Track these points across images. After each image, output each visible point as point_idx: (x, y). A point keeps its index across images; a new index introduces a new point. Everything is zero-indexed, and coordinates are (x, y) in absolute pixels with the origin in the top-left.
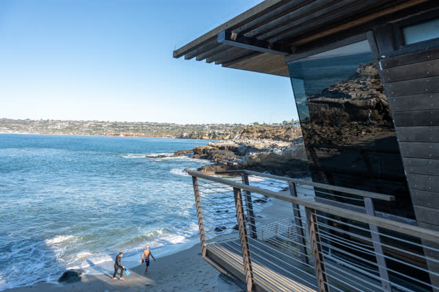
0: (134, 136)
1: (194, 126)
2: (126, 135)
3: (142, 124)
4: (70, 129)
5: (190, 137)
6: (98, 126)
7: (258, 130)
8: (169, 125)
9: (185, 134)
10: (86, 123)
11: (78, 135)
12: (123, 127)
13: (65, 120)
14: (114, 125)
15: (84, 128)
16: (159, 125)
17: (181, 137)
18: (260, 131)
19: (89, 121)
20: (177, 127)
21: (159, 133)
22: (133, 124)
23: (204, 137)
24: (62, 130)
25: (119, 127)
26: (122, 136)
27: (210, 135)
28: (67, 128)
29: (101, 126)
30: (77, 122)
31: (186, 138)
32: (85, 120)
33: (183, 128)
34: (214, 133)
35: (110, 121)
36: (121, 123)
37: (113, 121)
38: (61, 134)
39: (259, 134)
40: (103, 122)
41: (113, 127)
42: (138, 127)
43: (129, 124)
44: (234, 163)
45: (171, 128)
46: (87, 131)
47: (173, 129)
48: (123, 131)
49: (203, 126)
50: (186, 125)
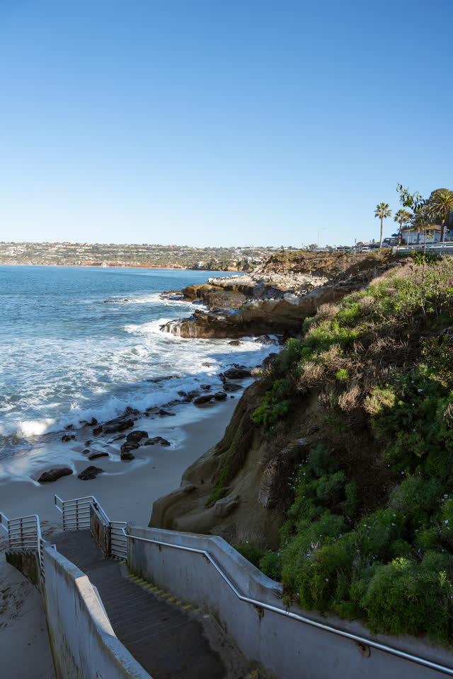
0: (123, 266)
1: (217, 250)
2: (111, 265)
3: (136, 247)
4: (28, 255)
5: (209, 267)
6: (70, 252)
7: (292, 257)
8: (178, 249)
9: (201, 264)
10: (52, 246)
11: (40, 265)
12: (108, 252)
13: (21, 242)
14: (95, 249)
15: (49, 253)
16: (164, 249)
17: (196, 268)
18: (296, 260)
19: (57, 244)
20: (191, 252)
21: (162, 262)
22: (123, 247)
23: (229, 268)
24: (16, 258)
25: (103, 252)
26: (104, 266)
27: (239, 264)
28: (24, 254)
29: (74, 250)
30: (39, 245)
31: (202, 268)
32: (51, 242)
33: (202, 254)
34: (246, 261)
35: (89, 244)
36: (104, 246)
37: (94, 243)
38: (14, 263)
39: (293, 265)
40: (77, 245)
41: (93, 252)
42: (131, 253)
43: (117, 247)
44: (219, 318)
45: (181, 254)
46: (54, 259)
47: (184, 255)
48: (108, 258)
49: (232, 251)
50: (206, 249)
